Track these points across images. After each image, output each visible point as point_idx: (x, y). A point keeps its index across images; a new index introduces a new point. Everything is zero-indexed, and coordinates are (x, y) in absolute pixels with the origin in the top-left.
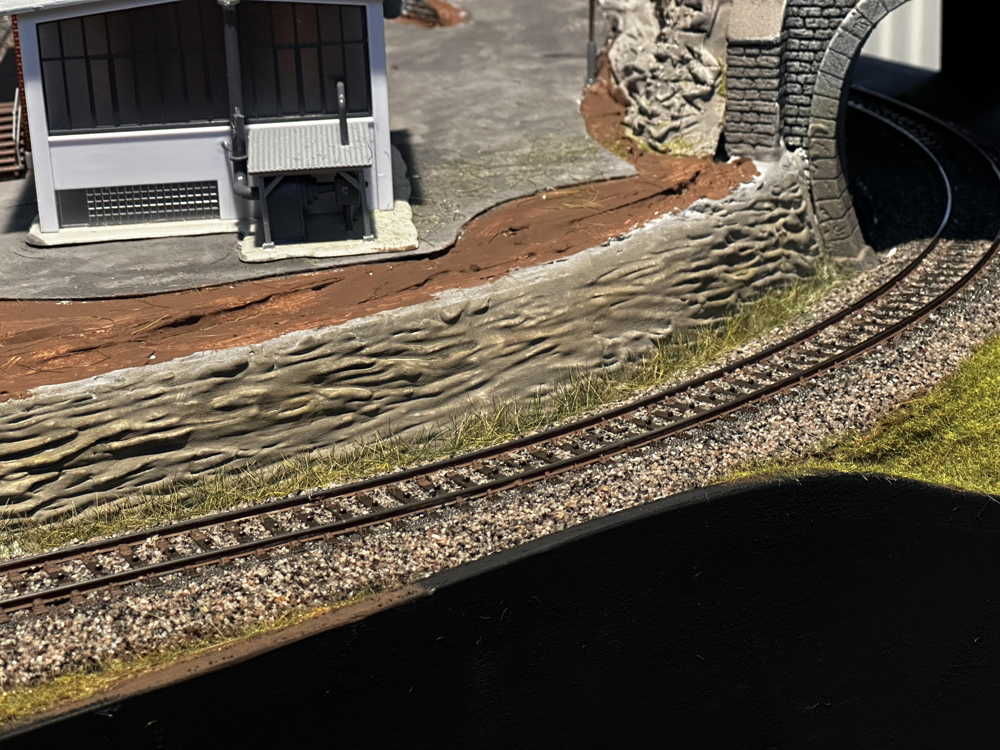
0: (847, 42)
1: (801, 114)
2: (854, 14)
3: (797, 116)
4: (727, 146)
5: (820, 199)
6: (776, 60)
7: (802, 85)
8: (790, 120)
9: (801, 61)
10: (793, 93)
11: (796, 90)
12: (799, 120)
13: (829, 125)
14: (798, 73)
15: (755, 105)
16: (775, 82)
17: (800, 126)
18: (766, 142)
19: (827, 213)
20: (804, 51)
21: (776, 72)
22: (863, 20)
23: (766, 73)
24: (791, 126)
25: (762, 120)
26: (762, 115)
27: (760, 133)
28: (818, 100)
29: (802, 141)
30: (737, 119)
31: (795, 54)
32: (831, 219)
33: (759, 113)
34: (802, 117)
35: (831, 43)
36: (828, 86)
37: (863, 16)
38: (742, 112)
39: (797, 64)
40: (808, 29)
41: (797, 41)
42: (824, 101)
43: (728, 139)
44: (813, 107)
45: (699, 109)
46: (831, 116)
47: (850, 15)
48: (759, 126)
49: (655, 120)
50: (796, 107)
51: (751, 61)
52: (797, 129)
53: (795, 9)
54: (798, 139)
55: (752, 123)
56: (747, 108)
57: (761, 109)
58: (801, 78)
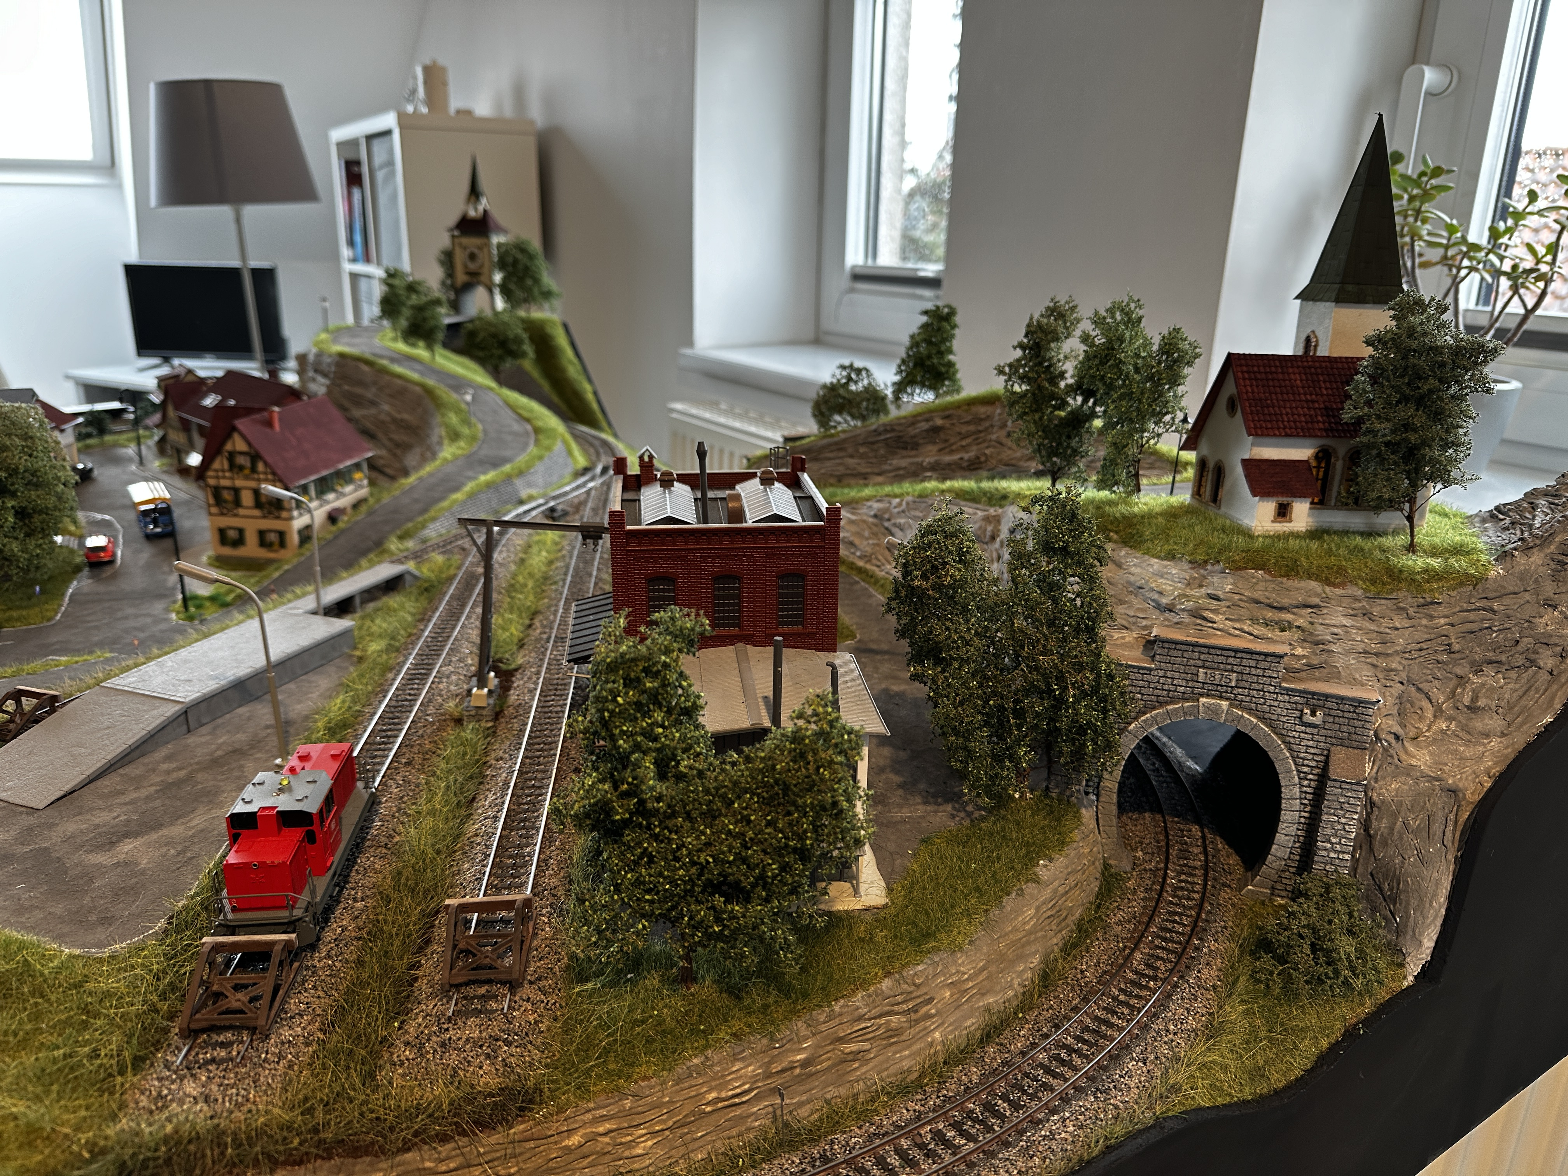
2: (1137, 725)
37: (1143, 727)
46: (1116, 780)
47: (1134, 725)
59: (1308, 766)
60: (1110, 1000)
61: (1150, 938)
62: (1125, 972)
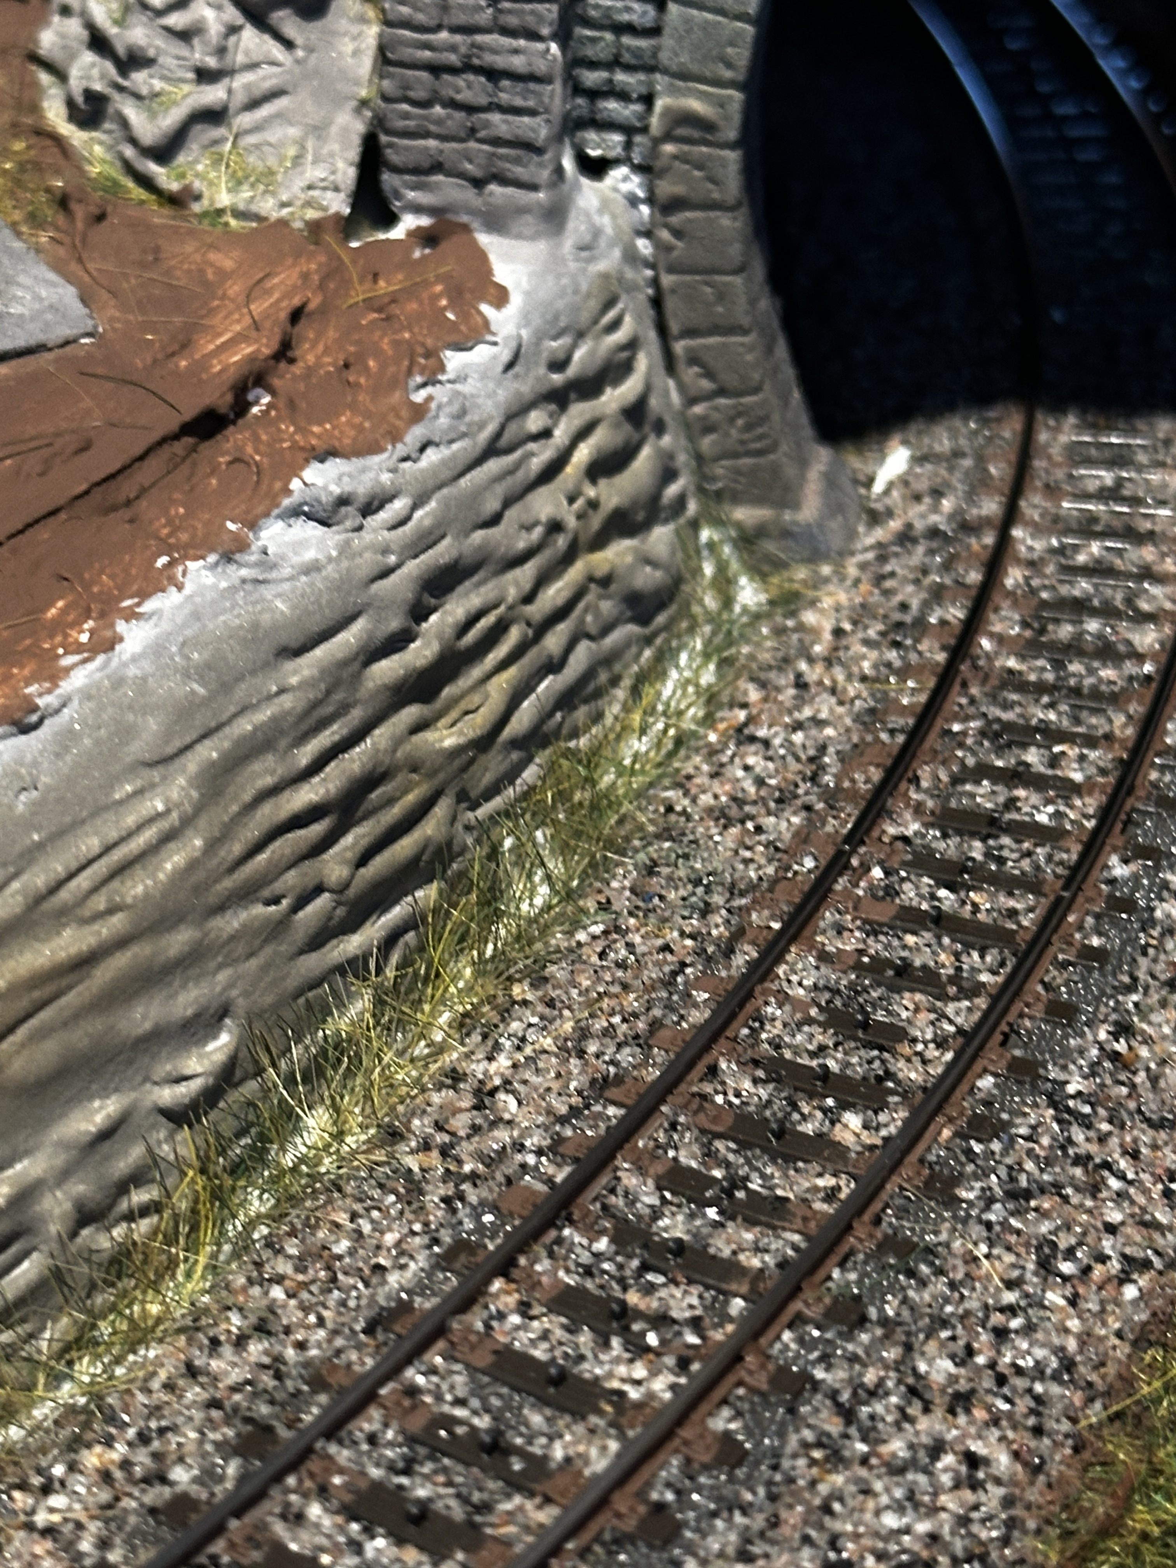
1: (627, 58)
3: (615, 63)
4: (387, 177)
5: (690, 333)
8: (592, 78)
12: (620, 77)
13: (721, 104)
15: (480, 47)
17: (623, 96)
18: (519, 171)
19: (709, 374)
24: (594, 95)
25: (504, 97)
26: (505, 83)
27: (496, 142)
28: (687, 21)
29: (628, 145)
30: (419, 94)
32: (722, 392)
33: (493, 75)
34: (629, 68)
38: (436, 69)
42: (706, 26)
43: (391, 155)
44: (667, 41)
45: (288, 44)
46: (728, 74)
48: (496, 118)
49: (140, 79)
50: (609, 36)
52: (612, 105)
54: (617, 138)
55: (470, 109)
56: (453, 59)
57: (500, 61)
60: (602, 1244)
61: (877, 873)
62: (713, 1071)
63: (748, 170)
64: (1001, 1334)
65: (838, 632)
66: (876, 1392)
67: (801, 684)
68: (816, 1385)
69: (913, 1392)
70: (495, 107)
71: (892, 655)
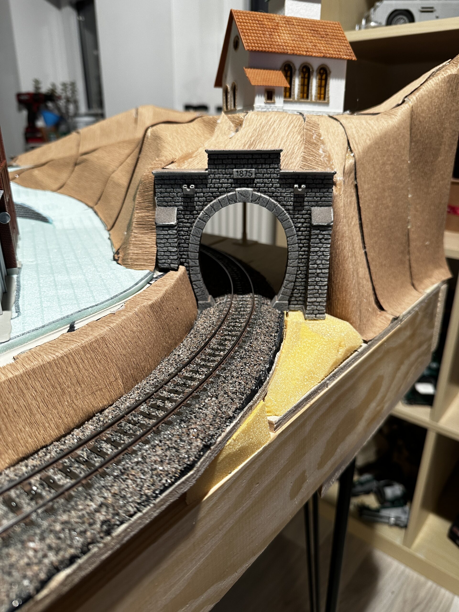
0: (201, 224)
2: (203, 213)
3: (184, 251)
6: (175, 231)
7: (185, 240)
8: (181, 253)
9: (184, 231)
10: (182, 243)
11: (182, 242)
12: (184, 253)
13: (196, 255)
14: (183, 236)
15: (169, 249)
16: (176, 240)
17: (185, 255)
19: (197, 286)
20: (184, 227)
21: (176, 236)
22: (206, 215)
23: (172, 236)
24: (181, 255)
27: (171, 259)
28: (191, 245)
30: (162, 255)
31: (181, 228)
32: (198, 288)
33: (171, 252)
34: (185, 252)
35: (195, 224)
36: (195, 240)
37: (206, 214)
38: (163, 252)
39: (182, 232)
40: (185, 219)
41: (181, 224)
42: (194, 246)
43: (159, 262)
44: (189, 248)
46: (196, 251)
47: (201, 214)
48: (171, 257)
50: (183, 248)
51: (166, 233)
52: (183, 256)
53: (180, 212)
54: (184, 260)
55: (168, 256)
56: (166, 250)
57: (171, 250)
58: (184, 237)
59: (299, 223)
60: (195, 366)
61: (221, 331)
62: (205, 350)
63: (200, 262)
64: (241, 371)
65: (214, 312)
66: (228, 376)
67: (210, 317)
68: (221, 376)
69: (232, 376)
70: (171, 255)
71: (221, 313)
